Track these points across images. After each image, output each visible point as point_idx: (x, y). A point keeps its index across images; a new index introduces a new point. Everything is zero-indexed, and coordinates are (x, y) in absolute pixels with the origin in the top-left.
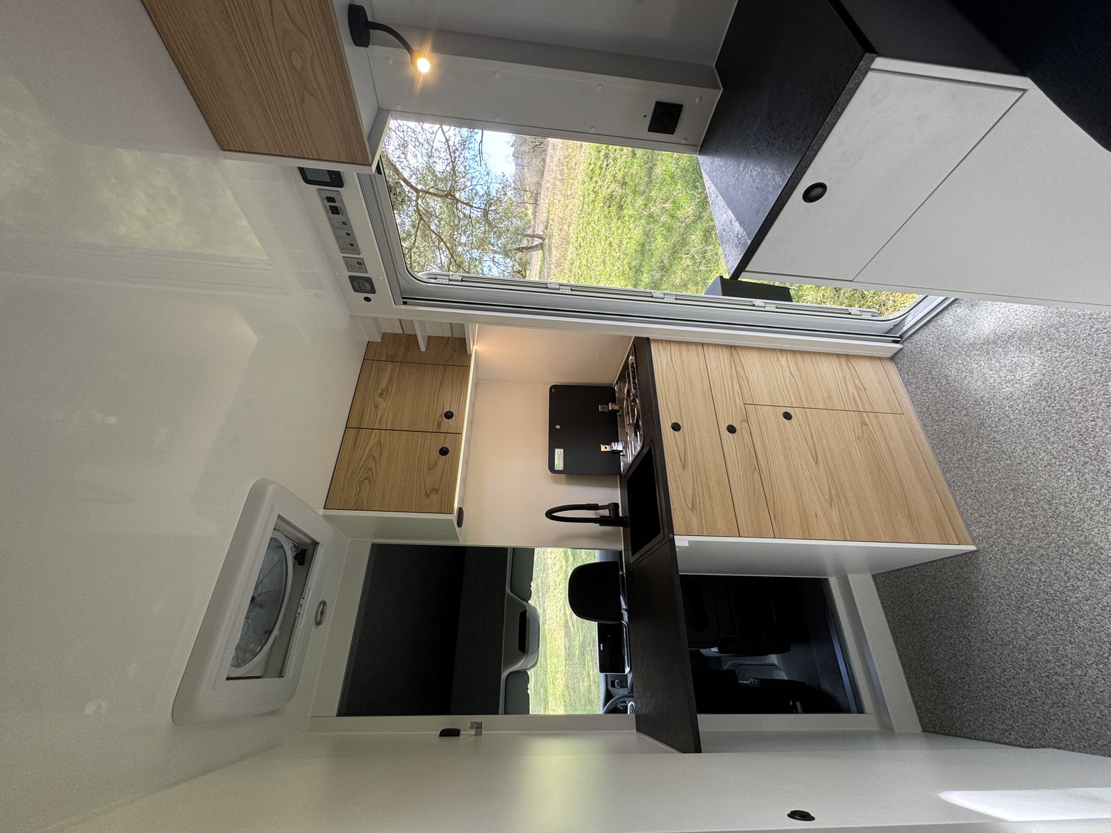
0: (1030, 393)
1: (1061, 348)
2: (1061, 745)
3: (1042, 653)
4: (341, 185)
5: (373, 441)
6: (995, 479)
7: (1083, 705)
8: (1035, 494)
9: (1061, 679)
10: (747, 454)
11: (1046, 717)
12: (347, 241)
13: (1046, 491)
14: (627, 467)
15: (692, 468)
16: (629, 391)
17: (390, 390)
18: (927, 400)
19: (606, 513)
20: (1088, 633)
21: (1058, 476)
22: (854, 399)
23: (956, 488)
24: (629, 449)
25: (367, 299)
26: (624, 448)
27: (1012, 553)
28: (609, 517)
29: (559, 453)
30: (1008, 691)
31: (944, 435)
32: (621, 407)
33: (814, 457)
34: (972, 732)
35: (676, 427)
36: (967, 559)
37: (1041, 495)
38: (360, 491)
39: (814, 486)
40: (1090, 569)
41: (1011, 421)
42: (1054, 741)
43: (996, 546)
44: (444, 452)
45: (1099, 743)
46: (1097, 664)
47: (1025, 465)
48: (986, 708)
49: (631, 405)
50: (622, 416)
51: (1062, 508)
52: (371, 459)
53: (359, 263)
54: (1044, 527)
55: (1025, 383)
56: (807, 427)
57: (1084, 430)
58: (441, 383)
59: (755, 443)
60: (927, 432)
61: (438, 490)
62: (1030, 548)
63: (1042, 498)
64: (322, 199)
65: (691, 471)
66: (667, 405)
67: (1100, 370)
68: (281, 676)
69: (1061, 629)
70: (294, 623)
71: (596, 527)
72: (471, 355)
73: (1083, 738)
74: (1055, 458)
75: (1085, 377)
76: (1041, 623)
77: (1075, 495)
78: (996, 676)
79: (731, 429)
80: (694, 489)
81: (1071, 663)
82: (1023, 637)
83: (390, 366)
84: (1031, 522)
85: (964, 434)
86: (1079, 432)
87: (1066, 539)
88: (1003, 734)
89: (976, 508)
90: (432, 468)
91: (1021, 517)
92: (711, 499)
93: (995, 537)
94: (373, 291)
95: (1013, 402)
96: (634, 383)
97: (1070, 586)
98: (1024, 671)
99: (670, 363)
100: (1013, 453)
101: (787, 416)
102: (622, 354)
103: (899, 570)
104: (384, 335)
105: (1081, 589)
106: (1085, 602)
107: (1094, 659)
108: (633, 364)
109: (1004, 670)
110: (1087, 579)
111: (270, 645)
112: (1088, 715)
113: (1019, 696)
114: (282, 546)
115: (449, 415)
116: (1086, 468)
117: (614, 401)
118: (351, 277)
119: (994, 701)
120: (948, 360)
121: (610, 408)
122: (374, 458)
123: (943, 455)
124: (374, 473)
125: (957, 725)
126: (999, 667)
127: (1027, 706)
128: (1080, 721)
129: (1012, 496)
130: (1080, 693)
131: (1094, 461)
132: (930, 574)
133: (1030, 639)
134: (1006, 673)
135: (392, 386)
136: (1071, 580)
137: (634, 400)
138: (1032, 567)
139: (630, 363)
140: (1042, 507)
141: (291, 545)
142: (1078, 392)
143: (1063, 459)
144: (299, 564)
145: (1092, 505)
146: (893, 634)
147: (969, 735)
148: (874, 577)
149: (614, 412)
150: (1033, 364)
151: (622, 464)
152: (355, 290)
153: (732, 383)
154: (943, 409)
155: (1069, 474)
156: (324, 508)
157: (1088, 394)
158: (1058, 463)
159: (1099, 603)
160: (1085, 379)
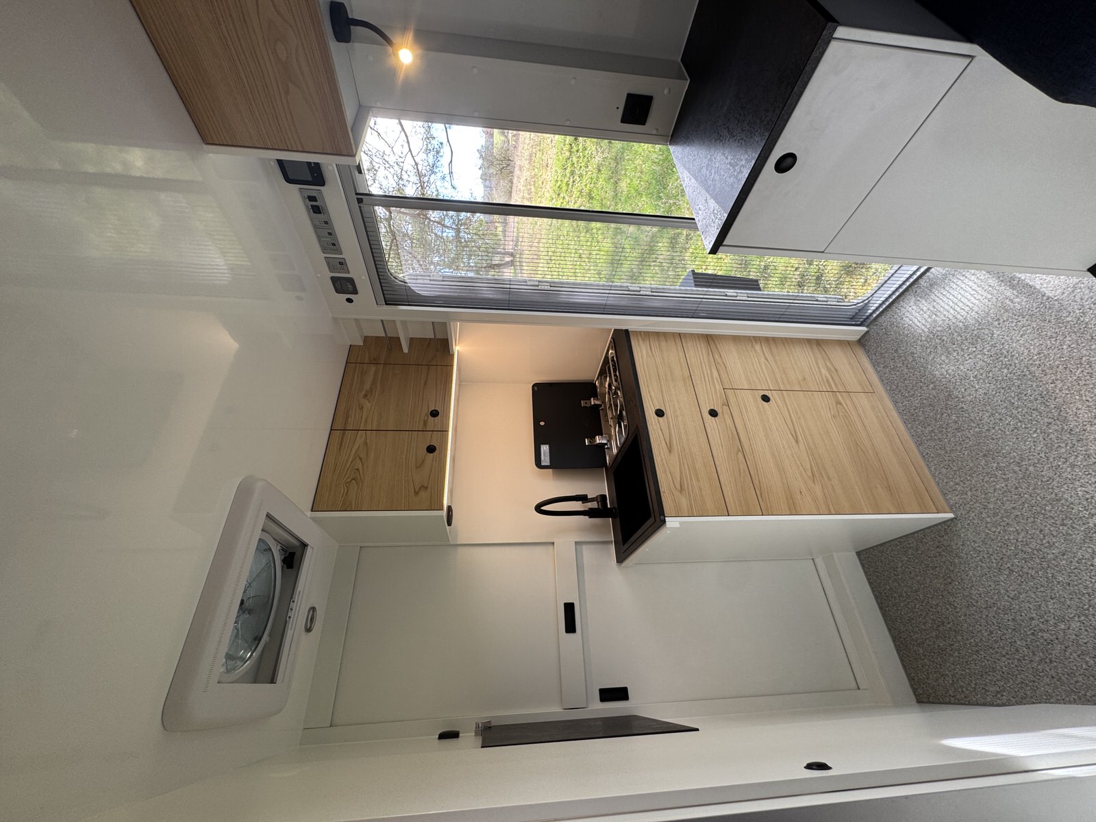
0: (991, 362)
1: (1016, 317)
2: (1052, 700)
3: (1026, 612)
4: (323, 184)
5: (359, 441)
6: (966, 447)
7: (1070, 658)
8: (1005, 457)
9: (1046, 635)
10: (730, 436)
11: (1035, 675)
12: (329, 242)
13: (1014, 454)
14: (613, 459)
15: (678, 452)
16: (610, 386)
17: (374, 391)
18: (895, 378)
19: (594, 505)
20: (1068, 587)
21: (1026, 438)
22: (828, 381)
23: (930, 460)
24: (613, 440)
25: (349, 300)
26: (608, 441)
27: (989, 516)
28: (598, 508)
29: (545, 449)
30: (997, 653)
31: (915, 409)
32: (604, 402)
33: (794, 436)
34: (966, 697)
35: (660, 413)
36: (946, 527)
37: (1011, 458)
38: (348, 490)
39: (796, 463)
40: (1063, 525)
41: (976, 390)
42: (1045, 697)
43: (973, 512)
44: (431, 449)
45: (1088, 694)
46: (1079, 617)
47: (993, 431)
48: (977, 671)
49: (613, 398)
50: (605, 410)
51: (1031, 468)
52: (358, 460)
53: (341, 263)
54: (1016, 488)
55: (987, 353)
56: (786, 408)
57: (1045, 393)
58: (426, 382)
59: (737, 425)
60: (897, 409)
61: (427, 488)
62: (1005, 510)
63: (1012, 461)
64: (304, 198)
65: (677, 456)
66: (649, 392)
67: (1054, 335)
68: (273, 681)
69: (1042, 586)
70: (285, 628)
71: (585, 518)
72: (453, 355)
73: (1072, 691)
74: (1020, 421)
75: (1041, 342)
76: (1022, 582)
77: (1043, 455)
78: (984, 639)
79: (713, 413)
80: (681, 473)
81: (1054, 618)
82: (1006, 598)
83: (373, 368)
84: (1003, 485)
85: (934, 407)
86: (1041, 395)
87: (1038, 498)
88: (996, 696)
89: (951, 476)
90: (420, 465)
91: (994, 481)
92: (698, 480)
93: (971, 503)
94: (355, 292)
95: (976, 373)
96: (615, 375)
97: (1046, 543)
98: (1010, 631)
99: (650, 354)
100: (981, 420)
101: (766, 399)
102: (601, 349)
103: (881, 545)
104: (366, 339)
105: (1056, 544)
106: (1061, 557)
107: (1075, 612)
108: (613, 357)
109: (991, 633)
110: (1061, 534)
111: (261, 650)
112: (1075, 668)
113: (1008, 656)
114: (270, 549)
115: (435, 414)
116: (1050, 428)
117: (595, 395)
118: (333, 279)
119: (984, 664)
120: (913, 338)
121: (593, 403)
122: (360, 459)
123: (915, 429)
124: (361, 473)
125: (951, 692)
126: (986, 630)
127: (1016, 666)
128: (1068, 675)
129: (983, 461)
130: (1066, 647)
131: (1057, 421)
132: (912, 545)
133: (1012, 599)
134: (992, 636)
135: (376, 388)
136: (1046, 538)
137: (616, 393)
138: (1009, 529)
139: (610, 356)
140: (1013, 469)
141: (279, 548)
142: (1035, 357)
143: (1028, 422)
144: (288, 568)
145: (1060, 463)
146: (881, 608)
147: (963, 702)
148: (859, 554)
149: (596, 407)
150: (993, 334)
151: (607, 458)
152: (338, 291)
153: (711, 370)
154: (911, 385)
155: (1035, 435)
156: (312, 511)
157: (1046, 358)
158: (1023, 426)
159: (1075, 557)
160: (1042, 345)
